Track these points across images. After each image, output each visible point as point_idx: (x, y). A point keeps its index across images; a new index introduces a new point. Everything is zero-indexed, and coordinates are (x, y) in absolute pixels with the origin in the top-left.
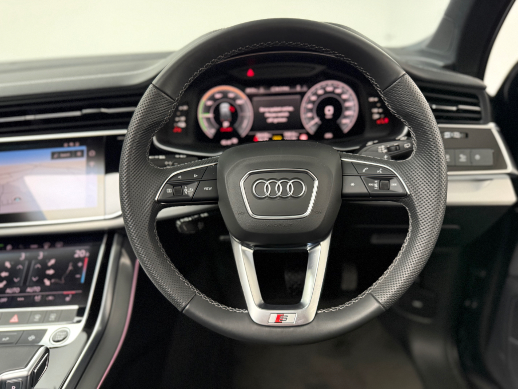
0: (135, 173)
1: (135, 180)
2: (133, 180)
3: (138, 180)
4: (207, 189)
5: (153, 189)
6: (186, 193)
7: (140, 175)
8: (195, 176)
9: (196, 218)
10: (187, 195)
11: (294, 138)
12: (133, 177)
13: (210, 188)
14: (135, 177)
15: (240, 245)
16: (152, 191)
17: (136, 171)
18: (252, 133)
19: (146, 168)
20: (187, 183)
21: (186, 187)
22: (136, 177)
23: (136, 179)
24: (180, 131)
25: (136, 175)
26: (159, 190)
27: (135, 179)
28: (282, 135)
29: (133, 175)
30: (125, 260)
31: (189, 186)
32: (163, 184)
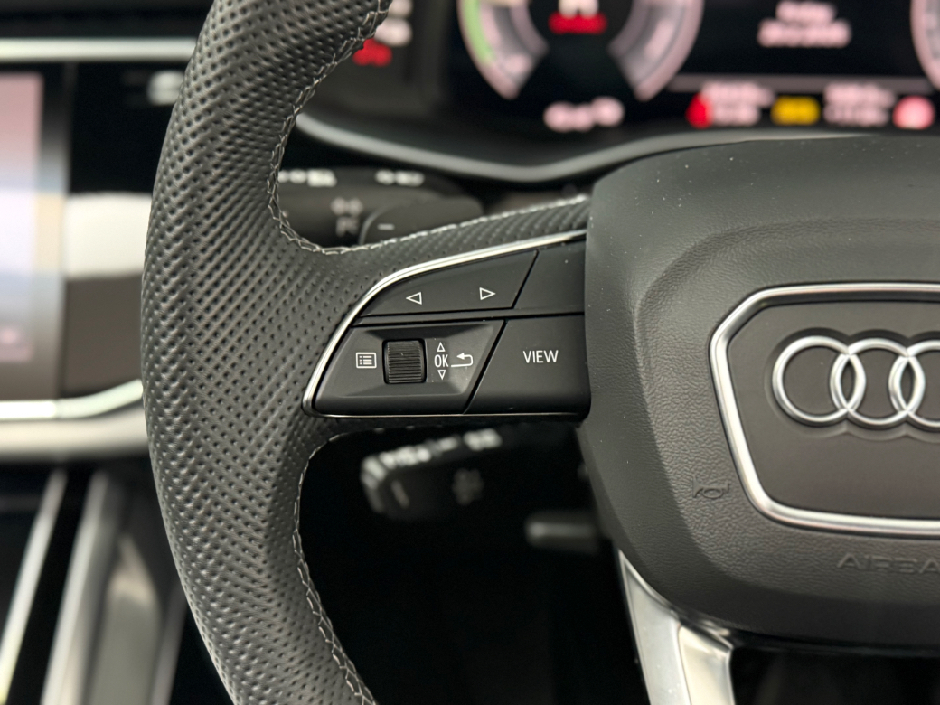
0: (217, 274)
1: (216, 308)
2: (208, 309)
3: (231, 308)
4: (535, 356)
5: (297, 350)
6: (442, 374)
7: (239, 282)
8: (486, 294)
9: (446, 453)
10: (446, 384)
11: (872, 116)
12: (208, 293)
13: (552, 356)
14: (216, 291)
15: (673, 624)
16: (290, 359)
17: (224, 267)
18: (686, 83)
19: (264, 249)
20: (448, 329)
21: (441, 348)
22: (223, 292)
23: (223, 300)
24: (381, 58)
25: (224, 282)
26: (319, 354)
27: (216, 301)
28: (820, 99)
29: (209, 283)
30: (133, 587)
31: (455, 340)
32: (337, 326)
